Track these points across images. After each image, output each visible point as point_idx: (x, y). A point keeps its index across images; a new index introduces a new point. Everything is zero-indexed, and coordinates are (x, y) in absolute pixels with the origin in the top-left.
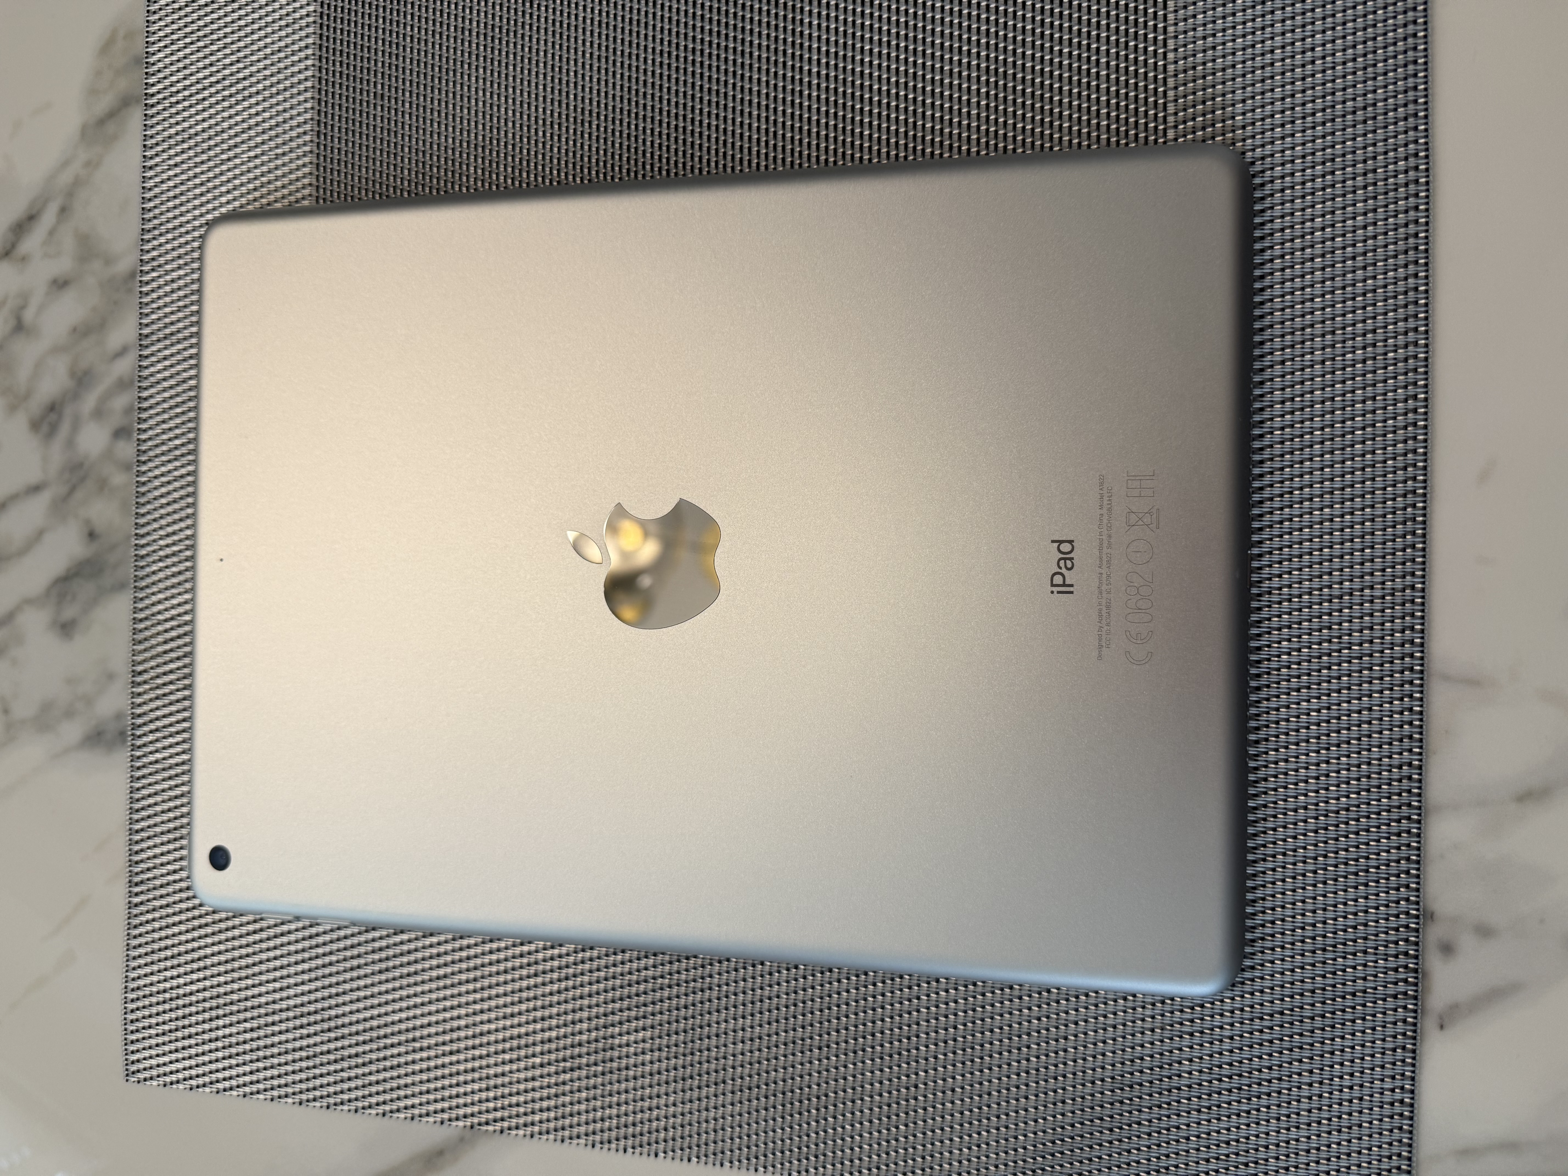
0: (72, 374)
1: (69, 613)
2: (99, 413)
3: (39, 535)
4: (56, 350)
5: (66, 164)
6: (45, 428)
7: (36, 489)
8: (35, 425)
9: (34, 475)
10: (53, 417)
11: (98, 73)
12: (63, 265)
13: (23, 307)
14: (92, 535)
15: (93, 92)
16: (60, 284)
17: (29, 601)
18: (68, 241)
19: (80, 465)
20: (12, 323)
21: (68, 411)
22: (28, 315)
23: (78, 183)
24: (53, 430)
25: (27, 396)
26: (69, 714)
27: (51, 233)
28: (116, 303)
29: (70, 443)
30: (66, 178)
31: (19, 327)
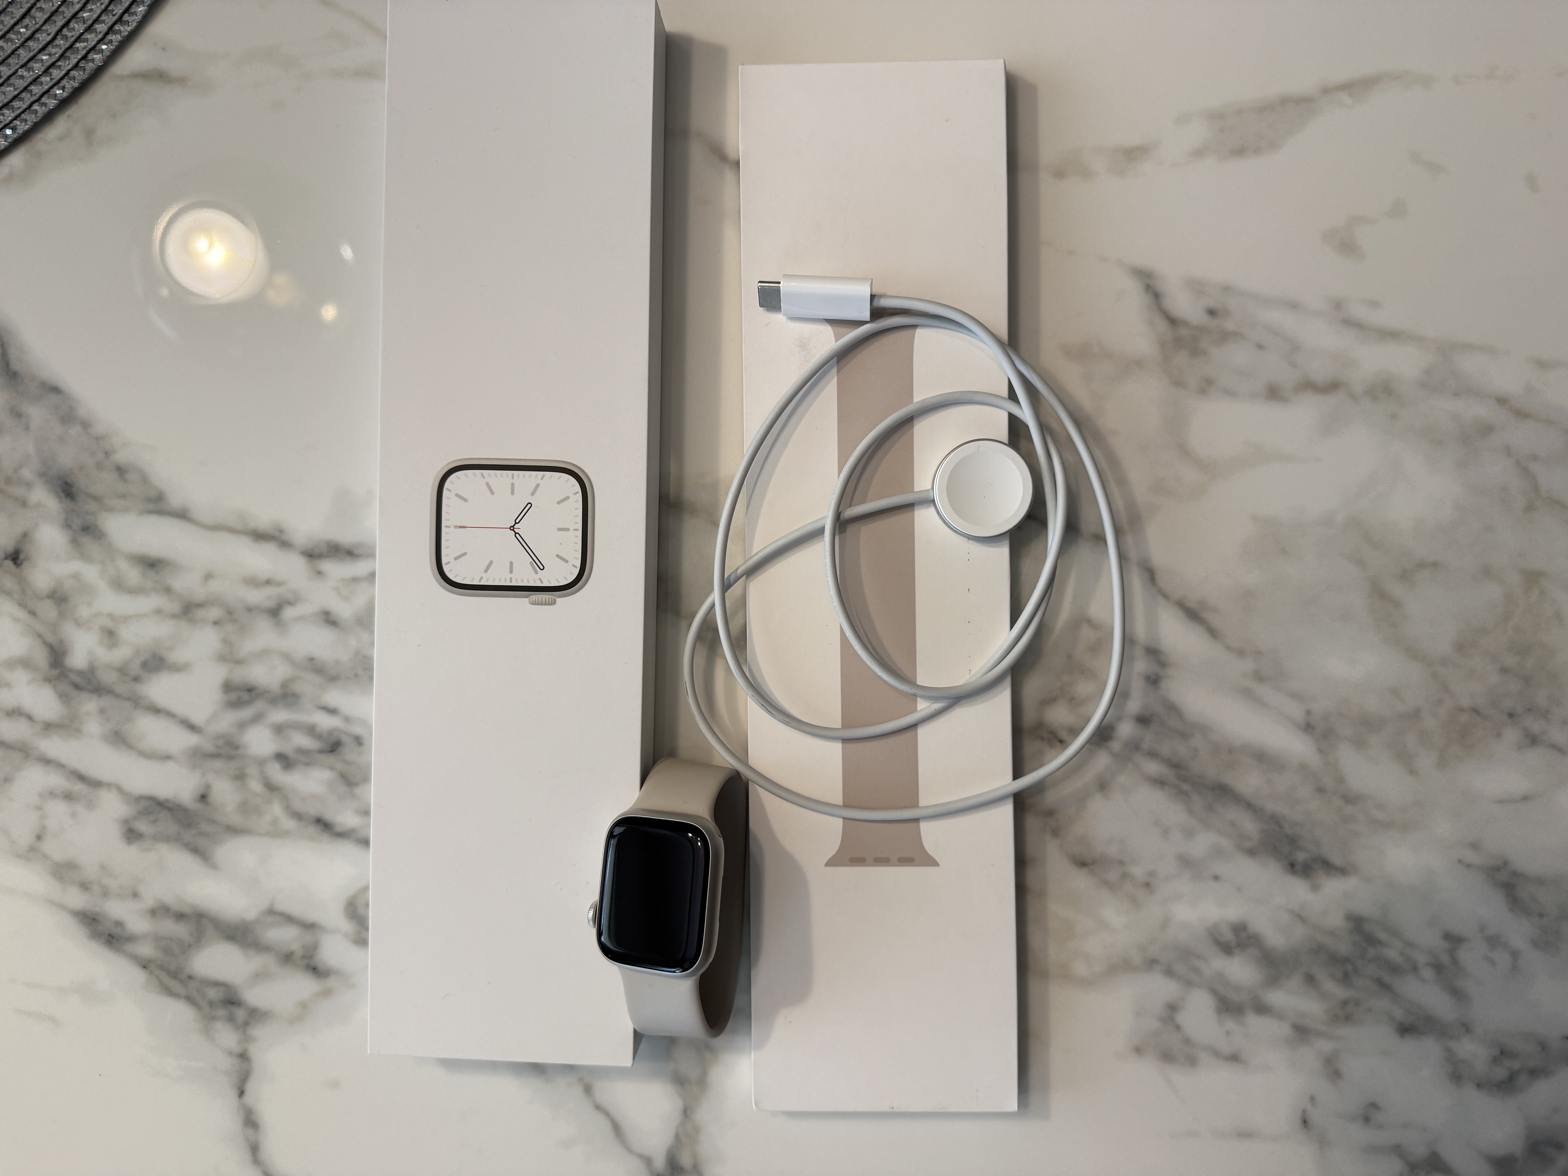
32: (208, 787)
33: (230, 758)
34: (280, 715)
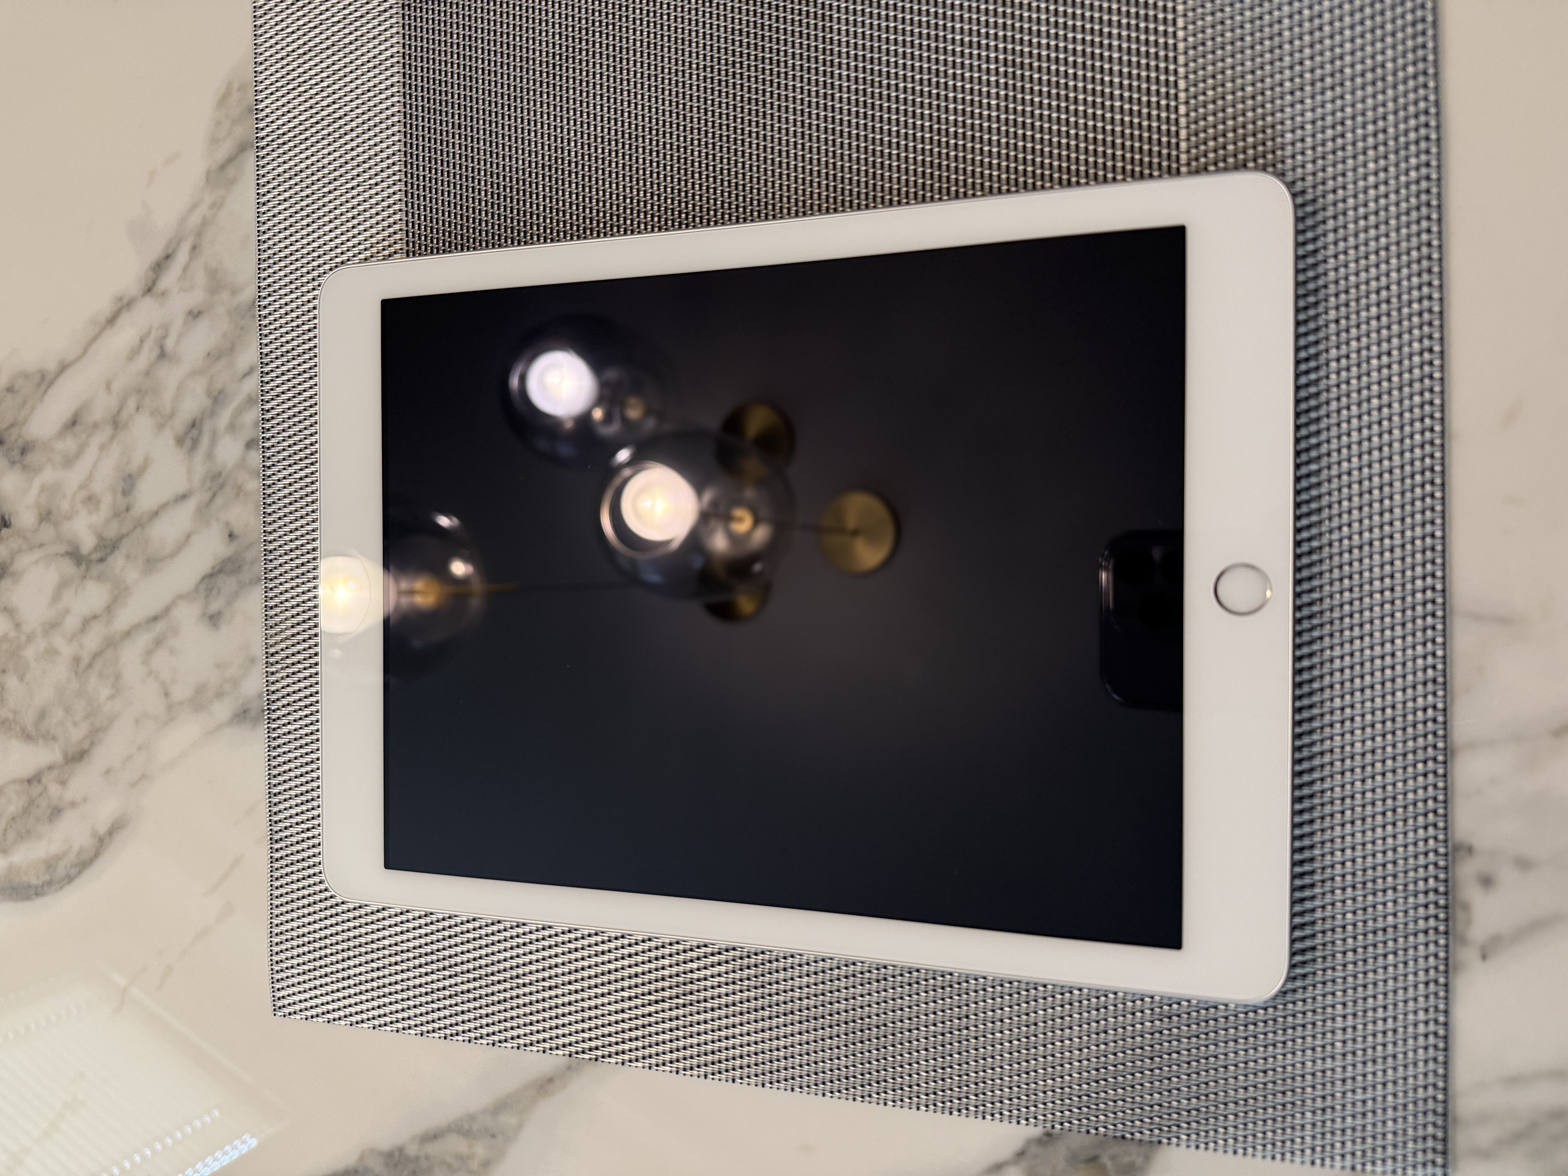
0: (209, 394)
1: (216, 605)
2: (232, 427)
3: (188, 536)
4: (194, 373)
5: (194, 207)
6: (188, 443)
7: (184, 497)
8: (180, 441)
9: (181, 486)
10: (194, 432)
11: (218, 124)
12: (196, 297)
13: (165, 337)
14: (231, 536)
15: (214, 141)
16: (195, 315)
17: (181, 597)
18: (200, 277)
19: (220, 474)
20: (157, 351)
21: (207, 427)
22: (170, 344)
23: (205, 222)
24: (195, 443)
25: (172, 416)
26: (220, 695)
27: (185, 269)
28: (242, 328)
29: (210, 456)
30: (195, 219)
31: (162, 355)
32: (227, 524)
33: (222, 486)
34: (224, 418)
